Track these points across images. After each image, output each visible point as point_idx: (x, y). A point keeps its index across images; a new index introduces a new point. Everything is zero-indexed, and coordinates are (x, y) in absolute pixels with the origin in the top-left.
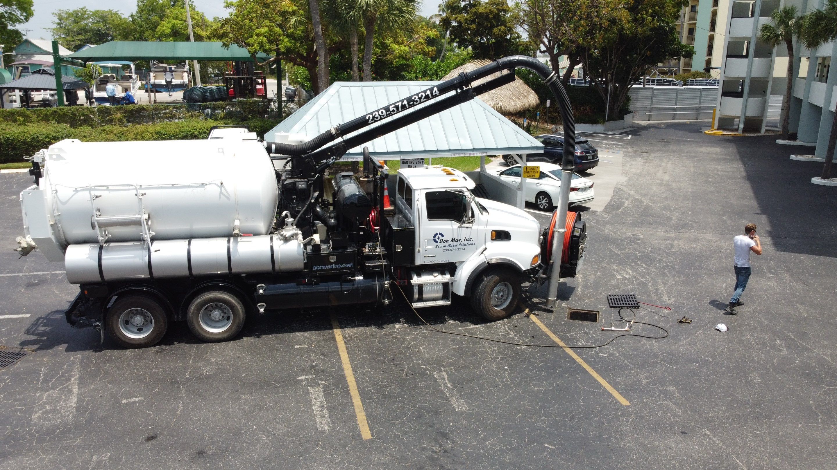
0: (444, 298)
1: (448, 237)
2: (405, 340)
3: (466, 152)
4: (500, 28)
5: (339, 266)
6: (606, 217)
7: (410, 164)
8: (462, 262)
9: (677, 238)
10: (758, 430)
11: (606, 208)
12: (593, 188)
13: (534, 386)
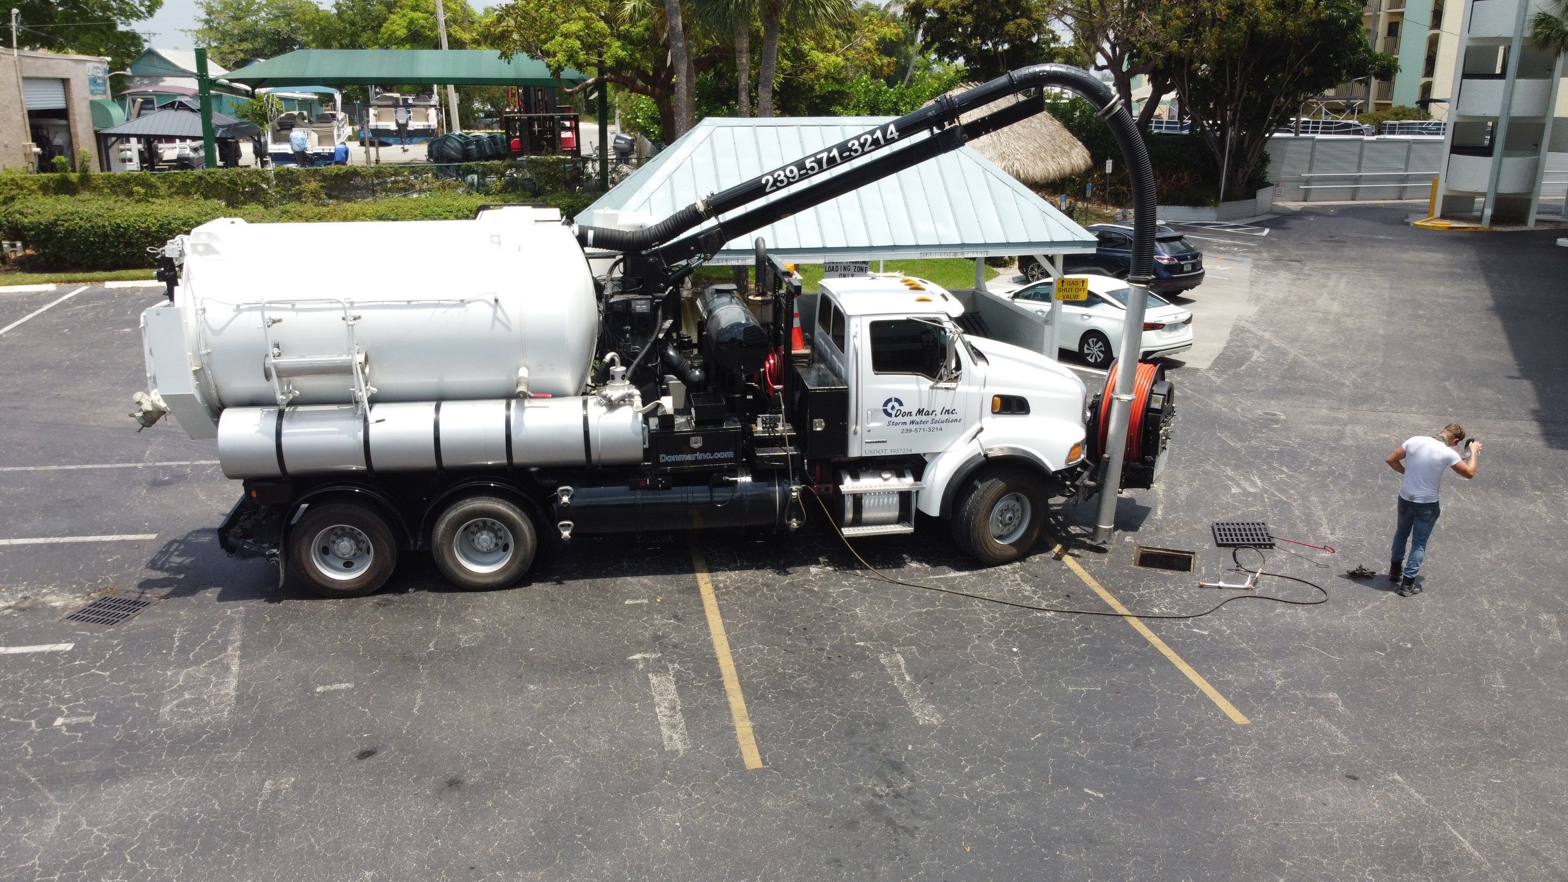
0: (901, 520)
1: (910, 405)
2: (828, 595)
3: (948, 250)
4: (1019, 21)
5: (708, 456)
6: (1215, 379)
7: (843, 272)
8: (936, 455)
9: (1352, 421)
10: (1497, 777)
11: (1216, 363)
12: (1190, 325)
13: (1068, 683)
